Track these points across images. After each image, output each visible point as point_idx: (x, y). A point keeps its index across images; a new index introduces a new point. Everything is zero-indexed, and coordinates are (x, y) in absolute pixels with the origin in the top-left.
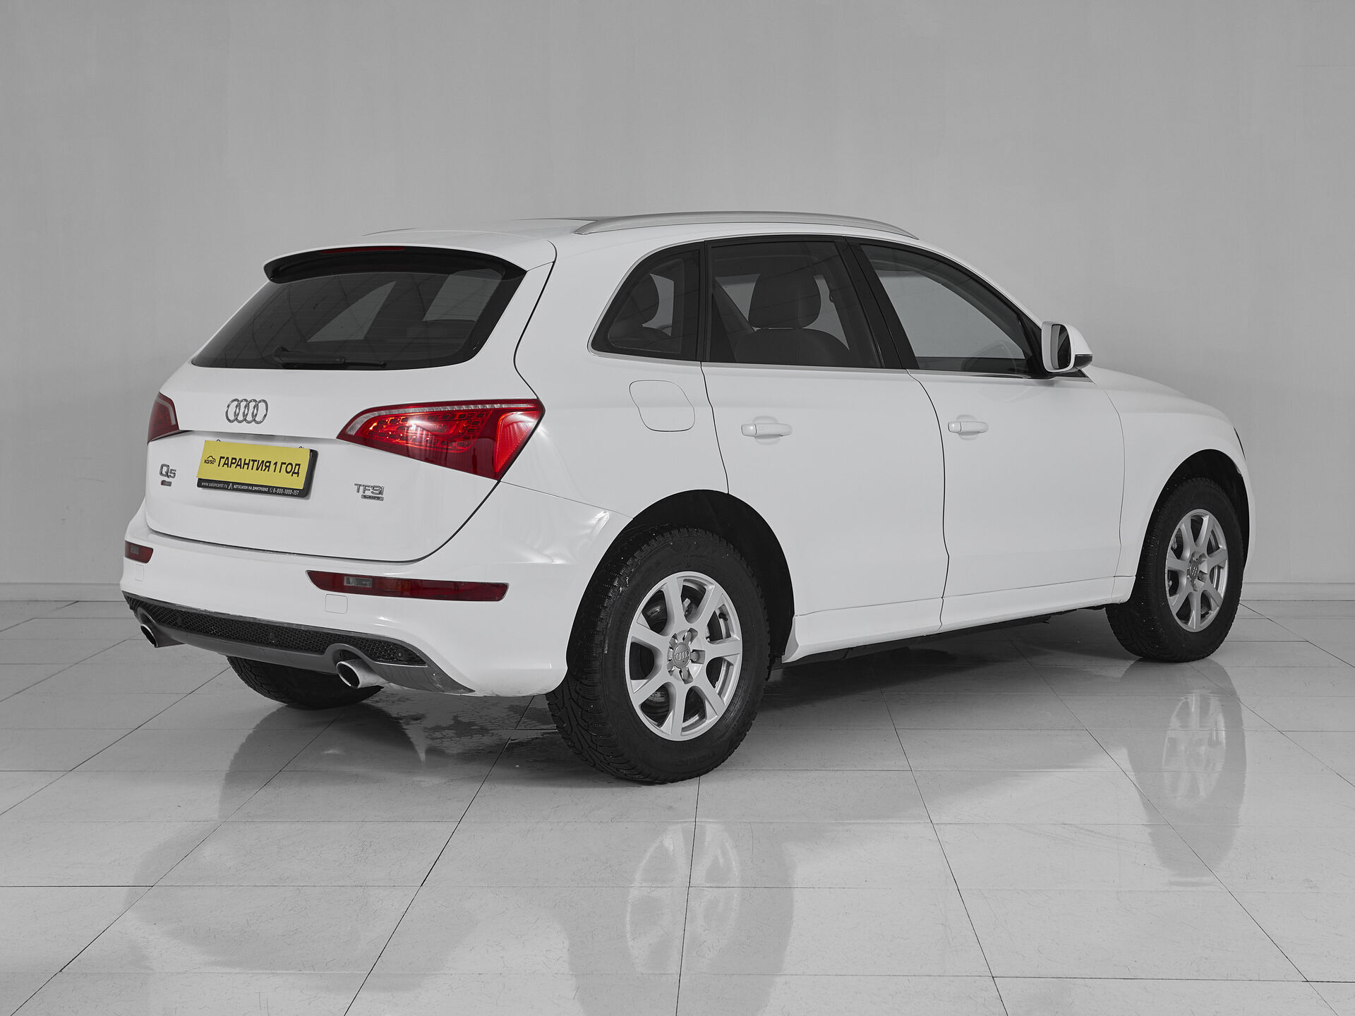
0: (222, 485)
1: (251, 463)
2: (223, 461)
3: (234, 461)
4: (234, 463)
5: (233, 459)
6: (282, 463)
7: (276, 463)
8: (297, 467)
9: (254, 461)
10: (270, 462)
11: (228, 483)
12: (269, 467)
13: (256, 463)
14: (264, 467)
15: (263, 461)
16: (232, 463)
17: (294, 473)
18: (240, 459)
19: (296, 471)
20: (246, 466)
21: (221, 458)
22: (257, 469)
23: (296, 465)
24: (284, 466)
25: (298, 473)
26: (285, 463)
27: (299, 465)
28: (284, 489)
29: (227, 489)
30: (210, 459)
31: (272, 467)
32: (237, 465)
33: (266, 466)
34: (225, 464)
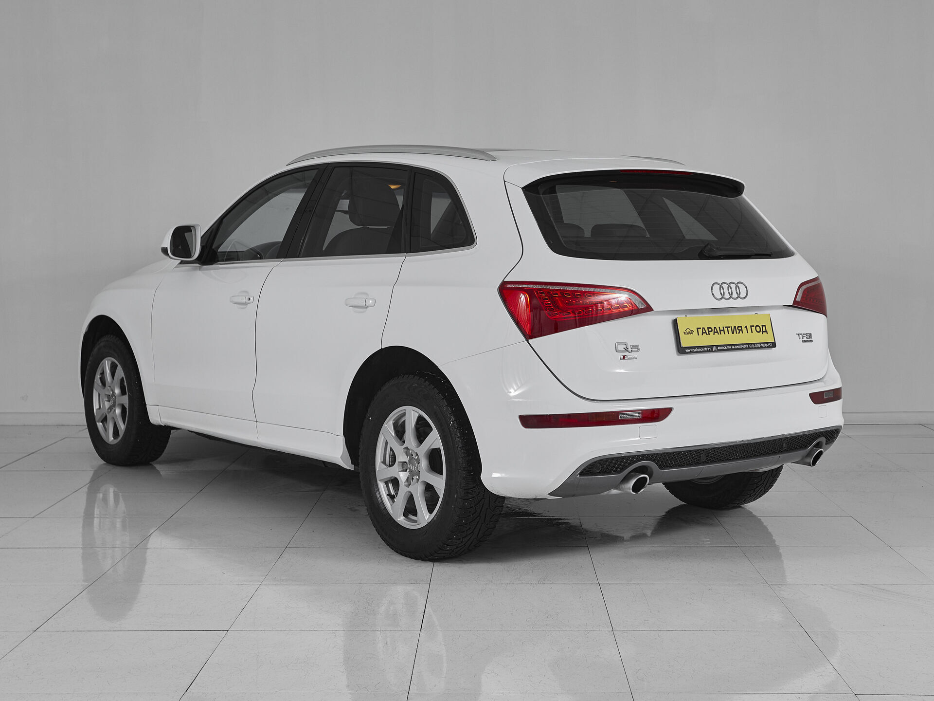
0: (706, 349)
1: (726, 329)
2: (700, 331)
3: (710, 330)
4: (712, 331)
5: (708, 328)
6: (751, 326)
7: (746, 327)
8: (764, 327)
9: (727, 327)
10: (741, 327)
11: (712, 347)
12: (742, 330)
13: (730, 329)
14: (738, 331)
15: (735, 327)
16: (709, 332)
17: (763, 332)
18: (715, 328)
19: (764, 330)
20: (722, 332)
21: (698, 329)
22: (733, 333)
23: (762, 326)
24: (753, 328)
25: (766, 331)
26: (753, 326)
27: (765, 326)
28: (760, 344)
29: (712, 351)
30: (688, 331)
31: (744, 330)
32: (714, 332)
33: (740, 330)
34: (703, 333)
